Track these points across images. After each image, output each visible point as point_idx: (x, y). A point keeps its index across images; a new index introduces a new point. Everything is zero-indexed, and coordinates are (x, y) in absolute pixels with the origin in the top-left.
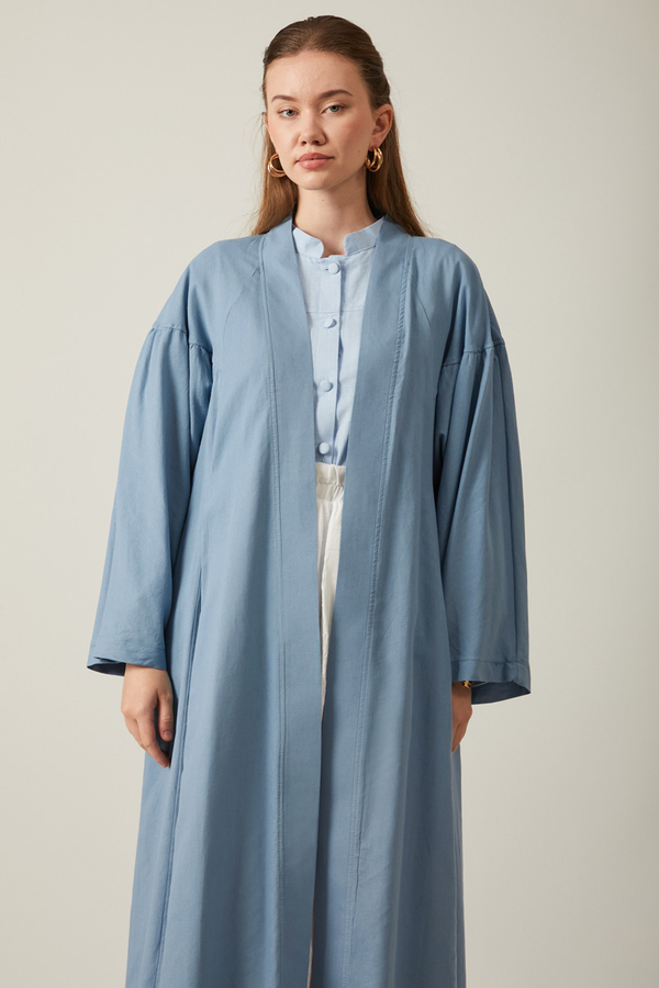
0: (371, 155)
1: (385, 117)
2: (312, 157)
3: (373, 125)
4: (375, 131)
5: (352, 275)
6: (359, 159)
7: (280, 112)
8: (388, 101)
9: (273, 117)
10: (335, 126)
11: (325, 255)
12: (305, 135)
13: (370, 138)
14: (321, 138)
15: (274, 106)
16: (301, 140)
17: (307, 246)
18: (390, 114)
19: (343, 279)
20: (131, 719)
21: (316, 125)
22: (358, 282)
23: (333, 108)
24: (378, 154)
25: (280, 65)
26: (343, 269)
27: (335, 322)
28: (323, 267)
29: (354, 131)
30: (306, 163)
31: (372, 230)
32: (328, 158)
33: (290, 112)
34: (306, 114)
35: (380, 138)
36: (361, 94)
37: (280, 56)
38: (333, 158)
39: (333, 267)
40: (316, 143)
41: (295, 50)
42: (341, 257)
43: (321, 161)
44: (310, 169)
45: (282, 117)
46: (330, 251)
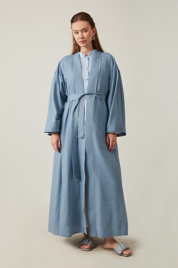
0: (93, 37)
1: (95, 30)
2: (82, 41)
3: (93, 32)
4: (93, 33)
5: (90, 59)
6: (91, 39)
7: (75, 33)
8: (95, 27)
9: (74, 34)
10: (85, 35)
11: (85, 56)
12: (80, 37)
13: (93, 34)
14: (83, 37)
15: (74, 32)
16: (79, 38)
17: (82, 55)
18: (96, 29)
19: (89, 60)
20: (53, 144)
21: (82, 35)
22: (91, 61)
23: (85, 31)
24: (94, 37)
25: (74, 24)
26: (89, 59)
27: (87, 68)
28: (85, 59)
29: (89, 34)
30: (81, 42)
31: (94, 51)
32: (85, 41)
33: (77, 33)
34: (80, 33)
35: (94, 34)
36: (90, 27)
37: (74, 22)
38: (86, 40)
39: (87, 58)
40: (82, 38)
41: (76, 21)
42: (88, 57)
43: (84, 42)
44: (82, 43)
45: (76, 34)
46: (86, 56)
